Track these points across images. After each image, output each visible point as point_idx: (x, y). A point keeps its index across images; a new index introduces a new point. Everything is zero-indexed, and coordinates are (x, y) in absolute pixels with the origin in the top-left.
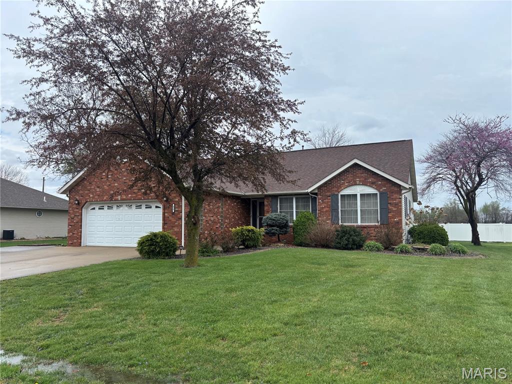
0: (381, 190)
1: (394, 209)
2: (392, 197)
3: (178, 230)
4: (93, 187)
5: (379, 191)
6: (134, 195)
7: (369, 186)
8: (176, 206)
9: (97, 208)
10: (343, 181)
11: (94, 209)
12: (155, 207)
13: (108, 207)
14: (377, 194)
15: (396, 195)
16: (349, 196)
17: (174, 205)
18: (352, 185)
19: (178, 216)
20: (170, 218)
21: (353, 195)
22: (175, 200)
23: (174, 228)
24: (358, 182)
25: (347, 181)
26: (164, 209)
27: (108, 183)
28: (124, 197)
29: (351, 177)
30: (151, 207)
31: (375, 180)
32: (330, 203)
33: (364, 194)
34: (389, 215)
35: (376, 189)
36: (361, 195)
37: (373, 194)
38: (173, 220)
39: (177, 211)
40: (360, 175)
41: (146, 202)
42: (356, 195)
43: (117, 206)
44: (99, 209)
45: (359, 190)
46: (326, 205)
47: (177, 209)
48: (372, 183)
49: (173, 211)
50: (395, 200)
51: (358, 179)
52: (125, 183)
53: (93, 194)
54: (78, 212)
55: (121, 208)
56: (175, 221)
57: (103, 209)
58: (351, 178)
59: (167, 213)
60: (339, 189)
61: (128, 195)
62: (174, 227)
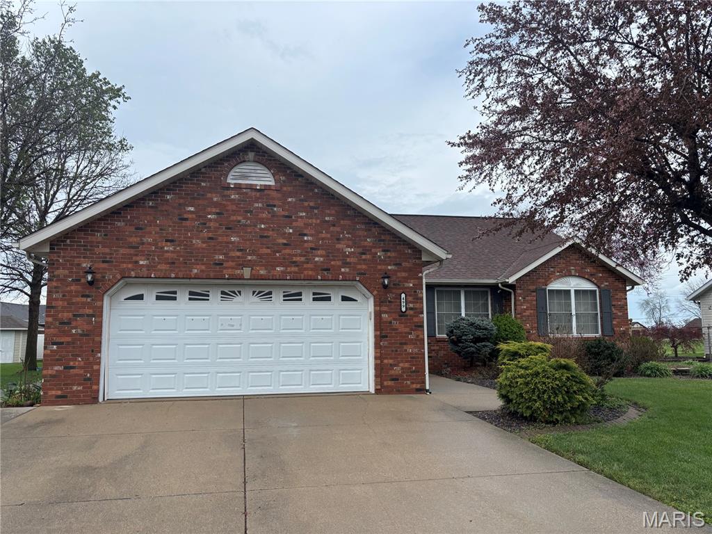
0: (603, 286)
1: (620, 314)
2: (617, 297)
3: (416, 350)
4: (150, 240)
5: (598, 287)
6: (294, 269)
7: (588, 279)
8: (410, 299)
9: (150, 296)
10: (552, 269)
11: (140, 297)
12: (340, 298)
13: (191, 293)
14: (595, 291)
15: (621, 294)
16: (559, 292)
17: (403, 295)
18: (566, 276)
19: (416, 320)
20: (395, 324)
21: (565, 291)
22: (406, 285)
23: (405, 347)
24: (573, 272)
25: (559, 269)
26: (378, 303)
27: (205, 234)
28: (262, 272)
29: (563, 263)
30: (329, 299)
31: (595, 271)
32: (535, 303)
33: (579, 291)
34: (614, 322)
35: (596, 284)
36: (575, 291)
37: (591, 291)
38: (402, 329)
39: (411, 309)
40: (574, 261)
41: (315, 286)
42: (569, 291)
43: (223, 293)
44: (158, 298)
45: (574, 284)
46: (529, 305)
47: (411, 305)
48: (591, 275)
49: (404, 309)
50: (621, 301)
51: (572, 268)
52: (262, 237)
53: (148, 257)
54: (89, 305)
55: (238, 299)
56: (407, 330)
57: (175, 299)
58: (564, 265)
59: (386, 312)
60: (548, 280)
61: (274, 268)
62: (405, 344)
